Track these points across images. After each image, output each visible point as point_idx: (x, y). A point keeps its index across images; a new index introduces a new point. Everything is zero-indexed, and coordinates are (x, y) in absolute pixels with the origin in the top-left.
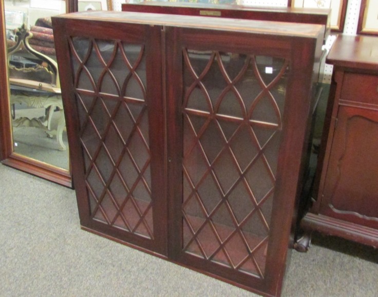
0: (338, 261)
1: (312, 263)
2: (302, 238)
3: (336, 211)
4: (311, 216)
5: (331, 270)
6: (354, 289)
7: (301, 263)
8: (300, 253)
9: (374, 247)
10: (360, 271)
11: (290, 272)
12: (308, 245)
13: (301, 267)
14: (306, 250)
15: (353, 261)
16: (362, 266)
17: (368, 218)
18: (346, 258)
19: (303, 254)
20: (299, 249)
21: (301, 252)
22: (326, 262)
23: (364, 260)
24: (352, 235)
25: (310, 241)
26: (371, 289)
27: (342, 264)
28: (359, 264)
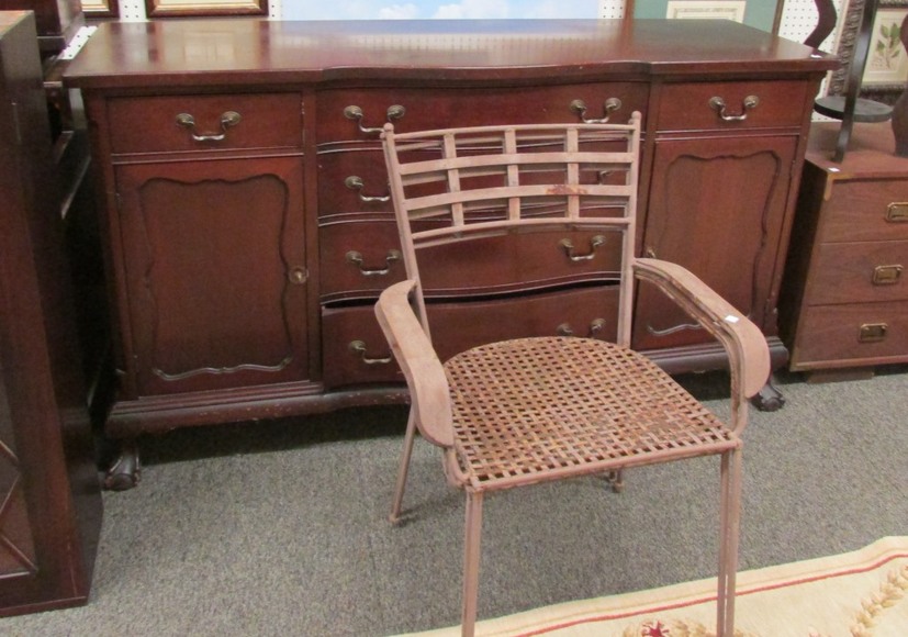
0: (200, 476)
1: (150, 501)
2: (120, 461)
3: (168, 378)
4: (124, 408)
5: (188, 499)
6: (235, 513)
7: (126, 512)
8: (122, 493)
9: (255, 419)
10: (244, 476)
11: (104, 537)
12: (134, 471)
13: (128, 518)
14: (132, 482)
15: (230, 465)
16: (248, 466)
17: (229, 370)
18: (216, 464)
19: (130, 492)
20: (119, 485)
21: (125, 489)
22: (178, 488)
23: (250, 455)
24: (210, 414)
25: (137, 460)
26: (266, 499)
27: (209, 478)
28: (242, 464)
